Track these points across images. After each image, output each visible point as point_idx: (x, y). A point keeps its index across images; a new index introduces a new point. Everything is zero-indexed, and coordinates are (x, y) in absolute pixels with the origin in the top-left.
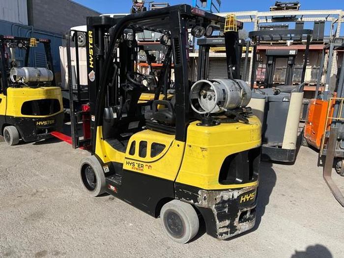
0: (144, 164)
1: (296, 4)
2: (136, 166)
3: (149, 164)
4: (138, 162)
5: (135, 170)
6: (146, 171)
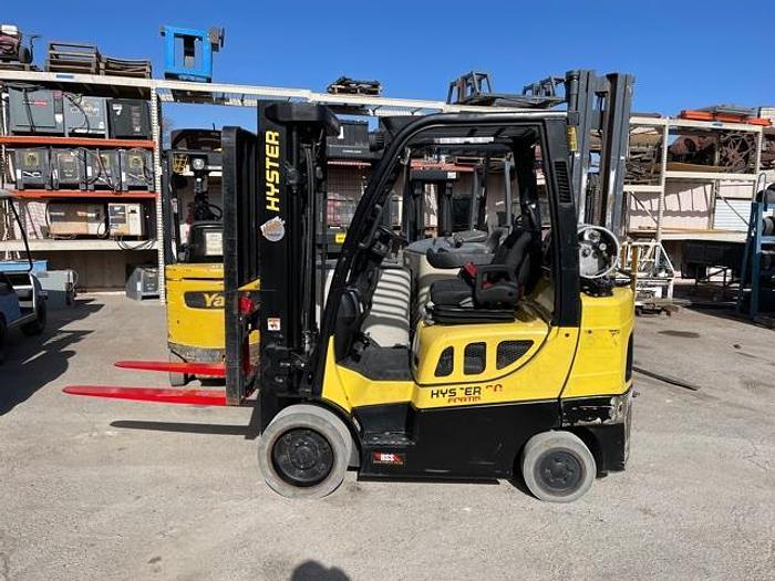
0: (483, 386)
1: (376, 86)
2: (460, 393)
3: (494, 383)
4: (465, 386)
5: (458, 403)
6: (488, 397)
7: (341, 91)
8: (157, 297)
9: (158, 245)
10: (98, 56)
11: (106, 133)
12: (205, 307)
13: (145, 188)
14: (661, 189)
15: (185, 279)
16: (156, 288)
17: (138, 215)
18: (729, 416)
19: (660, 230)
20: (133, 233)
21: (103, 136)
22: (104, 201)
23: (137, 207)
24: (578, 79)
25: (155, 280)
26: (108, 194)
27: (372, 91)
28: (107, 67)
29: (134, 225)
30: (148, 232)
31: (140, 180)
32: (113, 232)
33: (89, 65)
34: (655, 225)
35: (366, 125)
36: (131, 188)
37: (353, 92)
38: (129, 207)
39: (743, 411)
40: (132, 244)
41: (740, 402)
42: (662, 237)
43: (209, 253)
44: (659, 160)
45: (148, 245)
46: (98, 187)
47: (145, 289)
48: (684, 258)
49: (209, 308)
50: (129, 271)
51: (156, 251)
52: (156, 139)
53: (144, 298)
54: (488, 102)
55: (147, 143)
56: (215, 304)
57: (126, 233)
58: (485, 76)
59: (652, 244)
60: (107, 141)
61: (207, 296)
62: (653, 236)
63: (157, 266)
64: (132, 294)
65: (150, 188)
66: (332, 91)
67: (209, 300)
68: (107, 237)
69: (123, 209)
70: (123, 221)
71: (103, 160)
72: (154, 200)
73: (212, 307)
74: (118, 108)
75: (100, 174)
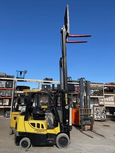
7: (46, 80)
8: (9, 117)
9: (11, 107)
10: (6, 75)
11: (5, 87)
13: (10, 97)
14: (104, 97)
16: (9, 115)
17: (8, 102)
18: (108, 141)
19: (105, 105)
20: (7, 105)
21: (4, 88)
22: (3, 99)
23: (8, 100)
25: (10, 114)
26: (4, 98)
27: (51, 80)
28: (7, 76)
29: (7, 103)
30: (9, 105)
31: (10, 95)
32: (3, 104)
33: (4, 76)
34: (103, 103)
35: (50, 85)
36: (8, 97)
37: (48, 80)
38: (7, 100)
39: (111, 141)
40: (6, 107)
41: (111, 139)
42: (105, 106)
43: (19, 110)
44: (103, 92)
45: (9, 107)
46: (2, 96)
47: (7, 115)
48: (109, 110)
50: (5, 112)
51: (11, 108)
52: (13, 88)
53: (7, 117)
54: (71, 82)
55: (11, 89)
57: (6, 105)
58: (71, 77)
59: (103, 107)
60: (5, 89)
62: (103, 106)
63: (10, 111)
64: (5, 116)
65: (11, 97)
66: (44, 80)
68: (2, 105)
69: (6, 100)
70: (5, 103)
71: (4, 92)
72: (11, 99)
74: (8, 83)
75: (3, 94)
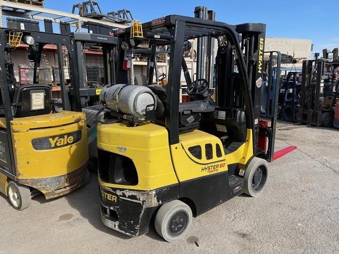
12: (51, 148)
15: (31, 129)
24: (203, 11)
43: (34, 108)
49: (53, 148)
56: (58, 144)
58: (96, 4)
61: (51, 140)
67: (53, 142)
73: (56, 147)
